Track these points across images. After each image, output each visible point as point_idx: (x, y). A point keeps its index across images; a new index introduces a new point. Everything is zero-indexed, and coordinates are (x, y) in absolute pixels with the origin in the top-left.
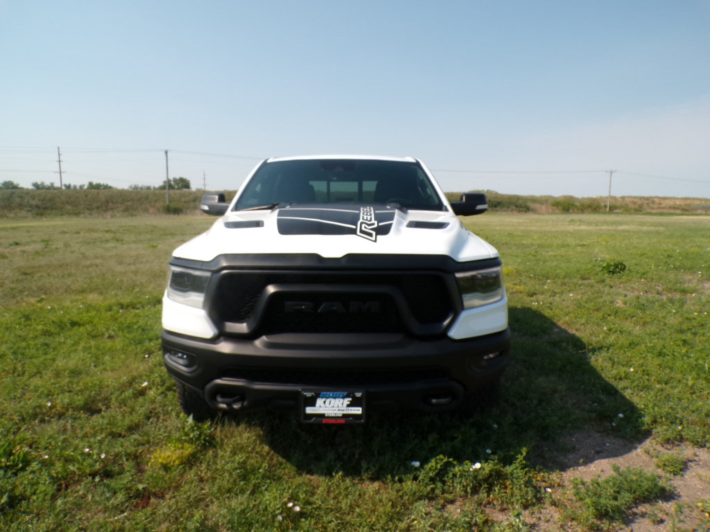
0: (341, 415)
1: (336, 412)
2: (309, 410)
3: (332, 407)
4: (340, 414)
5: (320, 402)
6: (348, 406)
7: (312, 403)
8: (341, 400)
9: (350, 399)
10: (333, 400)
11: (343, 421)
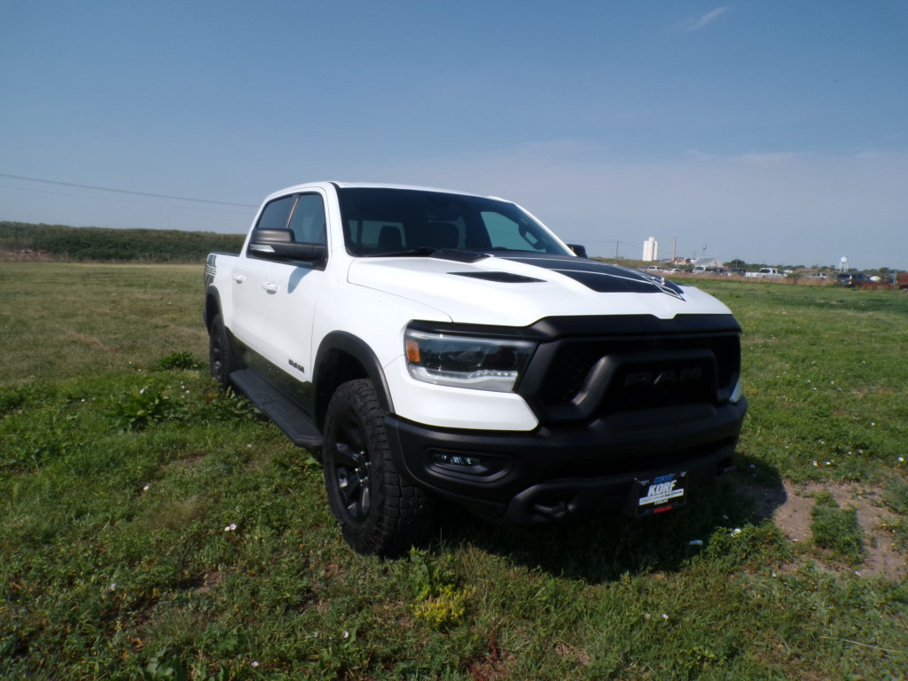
0: (666, 501)
1: (664, 498)
2: (643, 502)
3: (661, 493)
4: (665, 499)
5: (651, 490)
6: (674, 489)
7: (644, 493)
8: (668, 483)
9: (675, 481)
10: (662, 485)
11: (669, 507)
